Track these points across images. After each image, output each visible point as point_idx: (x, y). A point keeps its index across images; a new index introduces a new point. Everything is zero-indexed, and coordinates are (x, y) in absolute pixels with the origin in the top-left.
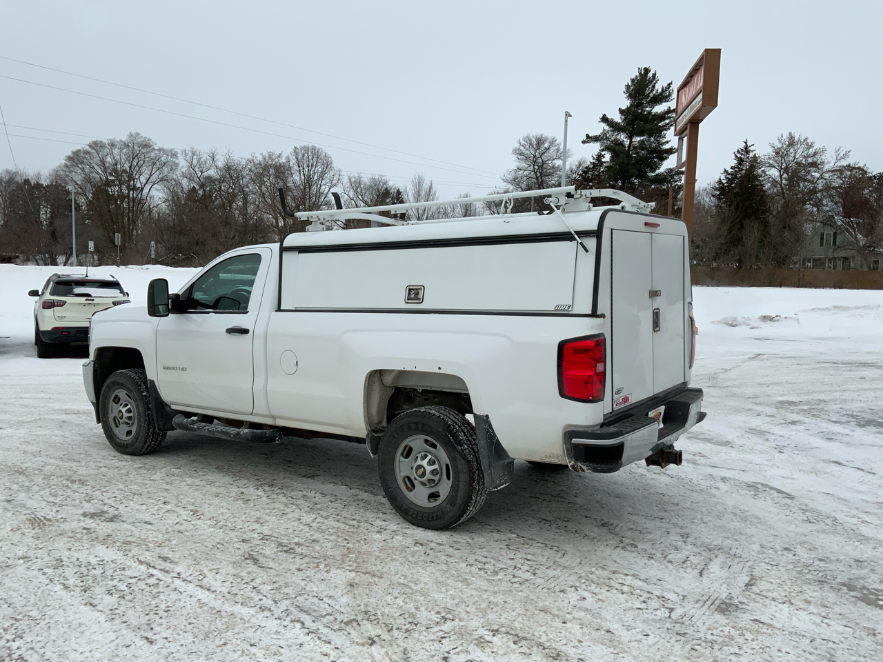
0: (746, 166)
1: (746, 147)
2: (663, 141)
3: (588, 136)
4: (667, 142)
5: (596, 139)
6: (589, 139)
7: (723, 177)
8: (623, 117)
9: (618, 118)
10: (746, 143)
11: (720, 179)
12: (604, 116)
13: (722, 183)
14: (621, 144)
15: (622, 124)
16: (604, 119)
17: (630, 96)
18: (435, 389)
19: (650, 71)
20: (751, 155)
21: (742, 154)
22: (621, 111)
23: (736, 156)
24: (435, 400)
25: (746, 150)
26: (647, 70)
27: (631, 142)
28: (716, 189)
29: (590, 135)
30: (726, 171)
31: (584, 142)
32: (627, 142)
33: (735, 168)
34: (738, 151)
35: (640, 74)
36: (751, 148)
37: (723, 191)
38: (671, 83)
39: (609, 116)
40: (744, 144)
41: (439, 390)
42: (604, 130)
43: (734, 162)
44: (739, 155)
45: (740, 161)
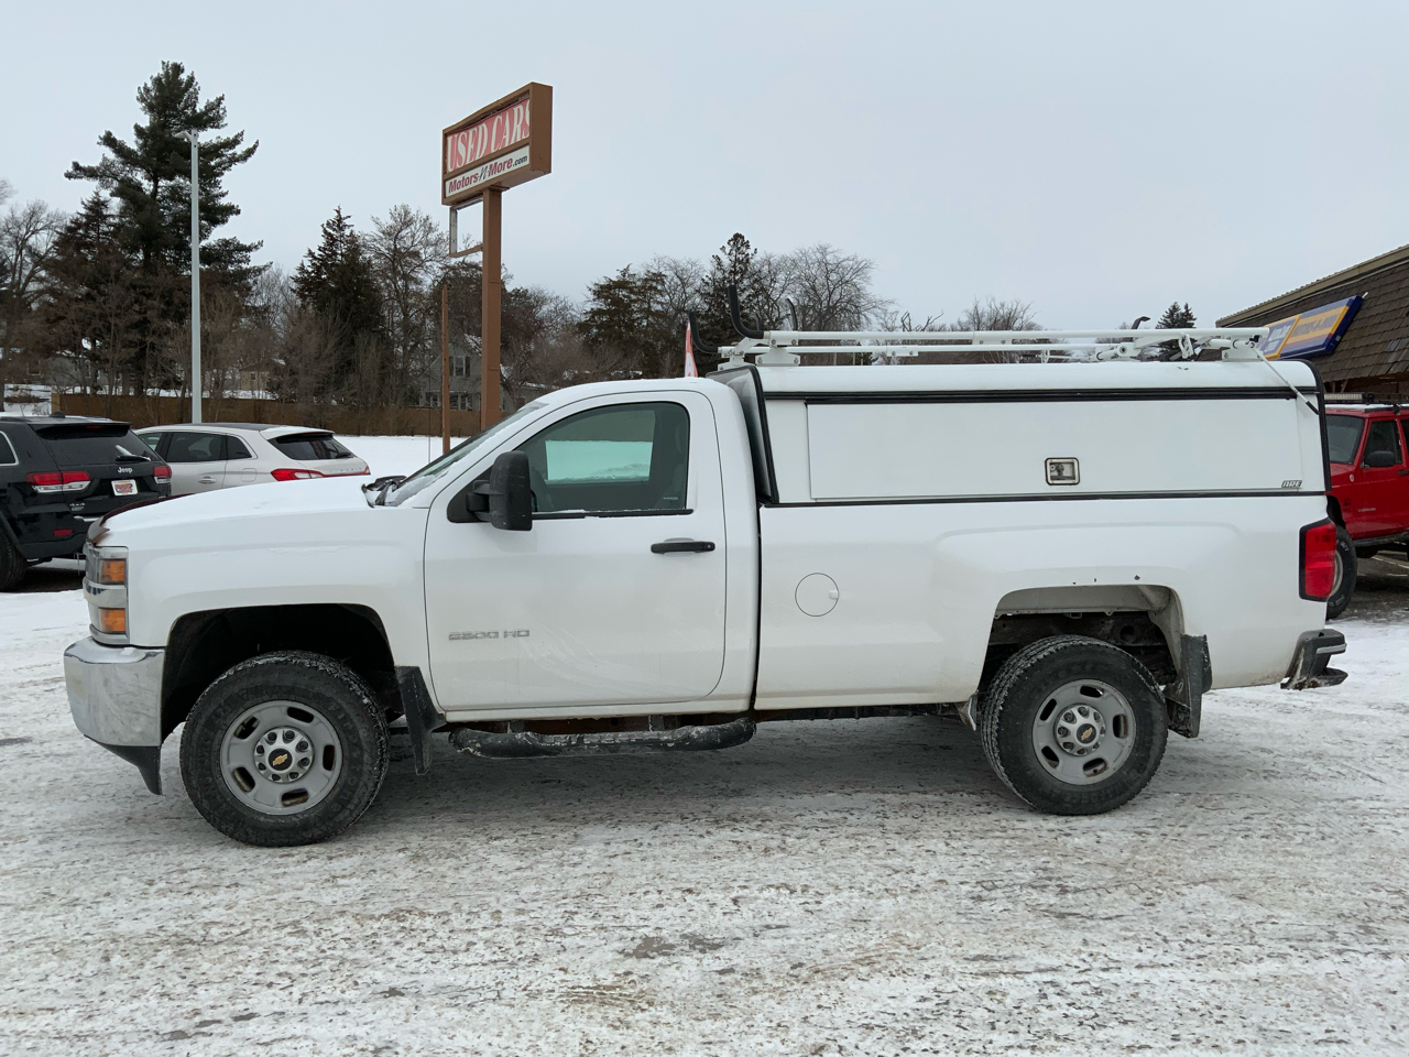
0: (342, 249)
1: (340, 220)
2: (216, 192)
3: (76, 166)
4: (223, 195)
5: (91, 173)
6: (79, 171)
7: (307, 263)
8: (141, 142)
9: (132, 143)
10: (338, 212)
11: (302, 264)
12: (109, 134)
13: (307, 272)
14: (138, 187)
15: (139, 153)
16: (109, 140)
17: (150, 108)
18: (1026, 612)
19: (183, 71)
20: (347, 232)
21: (334, 230)
22: (139, 131)
23: (325, 232)
24: (1006, 629)
25: (339, 223)
26: (178, 69)
27: (156, 186)
28: (296, 280)
29: (81, 164)
30: (311, 254)
31: (69, 176)
32: (148, 186)
33: (325, 249)
34: (328, 224)
35: (167, 73)
36: (347, 222)
37: (309, 284)
38: (222, 98)
39: (118, 136)
40: (336, 214)
41: (1032, 612)
42: (105, 159)
43: (322, 241)
44: (329, 230)
45: (331, 241)
